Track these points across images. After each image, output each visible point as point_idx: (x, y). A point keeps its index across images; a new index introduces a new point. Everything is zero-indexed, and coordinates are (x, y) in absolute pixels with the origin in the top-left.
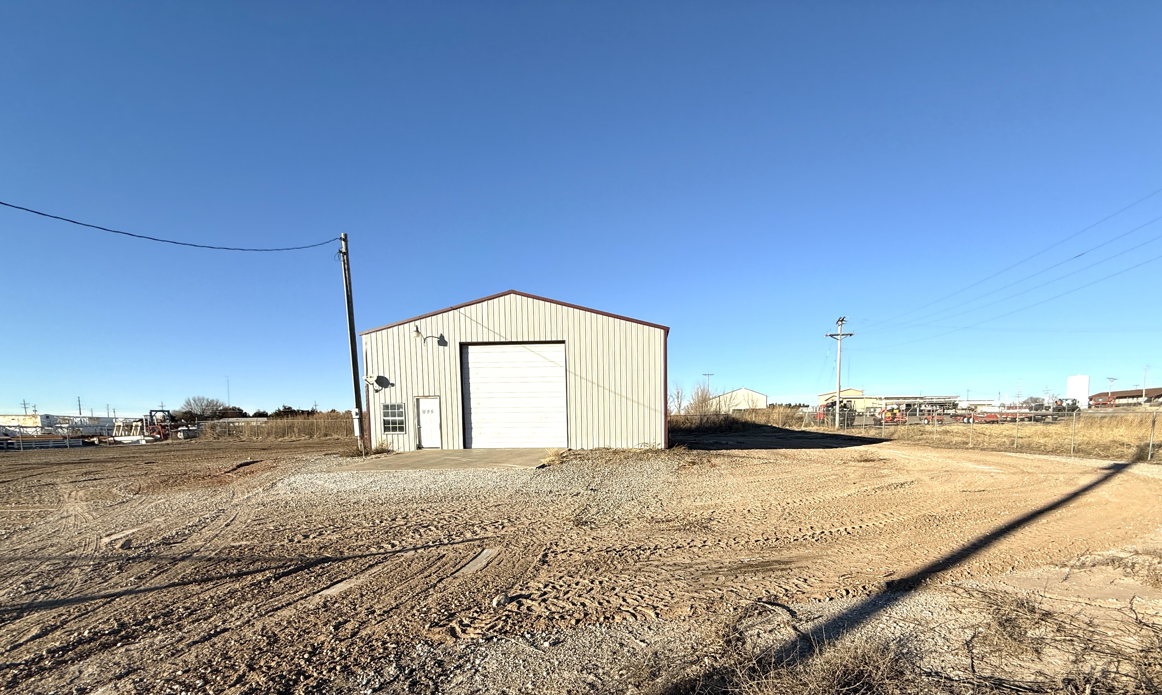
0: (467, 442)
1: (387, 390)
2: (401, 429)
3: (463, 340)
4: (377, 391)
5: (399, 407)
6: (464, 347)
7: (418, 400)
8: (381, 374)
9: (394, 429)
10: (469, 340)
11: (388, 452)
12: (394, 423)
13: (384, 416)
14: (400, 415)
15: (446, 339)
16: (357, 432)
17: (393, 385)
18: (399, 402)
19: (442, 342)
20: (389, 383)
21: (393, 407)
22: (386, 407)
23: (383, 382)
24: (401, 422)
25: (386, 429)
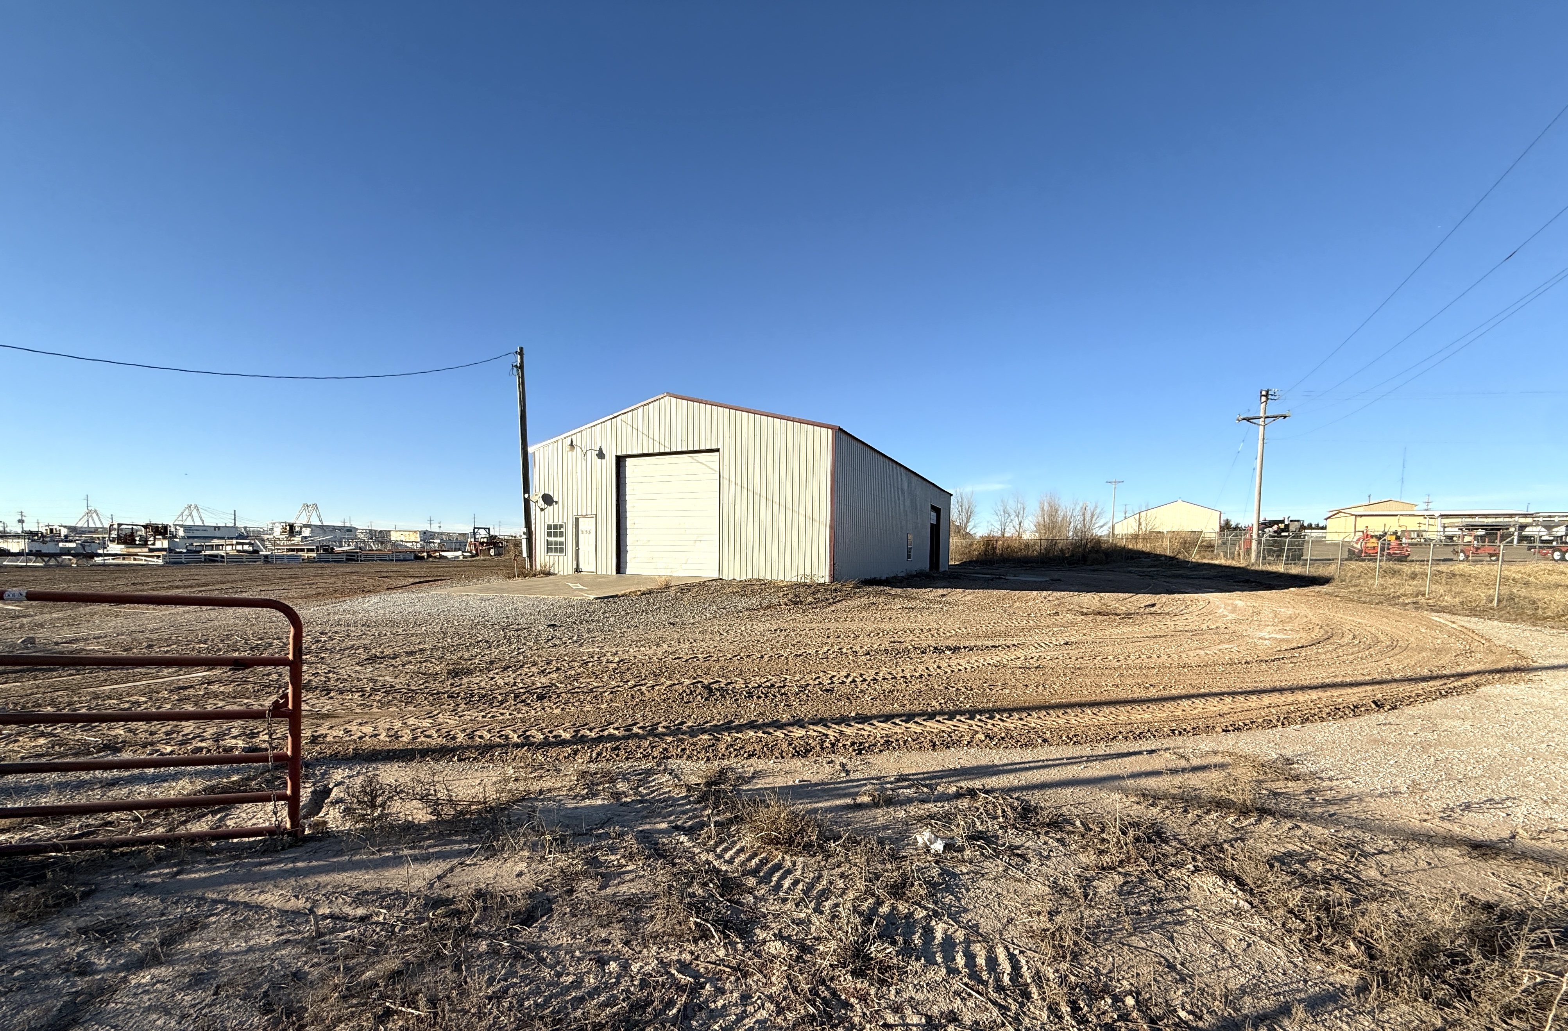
0: (620, 568)
2: (562, 551)
3: (619, 453)
4: (542, 510)
5: (561, 526)
6: (620, 461)
7: (577, 519)
8: (547, 492)
9: (556, 550)
10: (624, 453)
11: (549, 574)
12: (556, 543)
13: (549, 535)
14: (561, 534)
15: (604, 452)
16: (525, 554)
17: (557, 502)
18: (560, 523)
19: (601, 455)
20: (553, 501)
21: (555, 527)
22: (549, 527)
23: (548, 499)
24: (561, 544)
25: (549, 550)
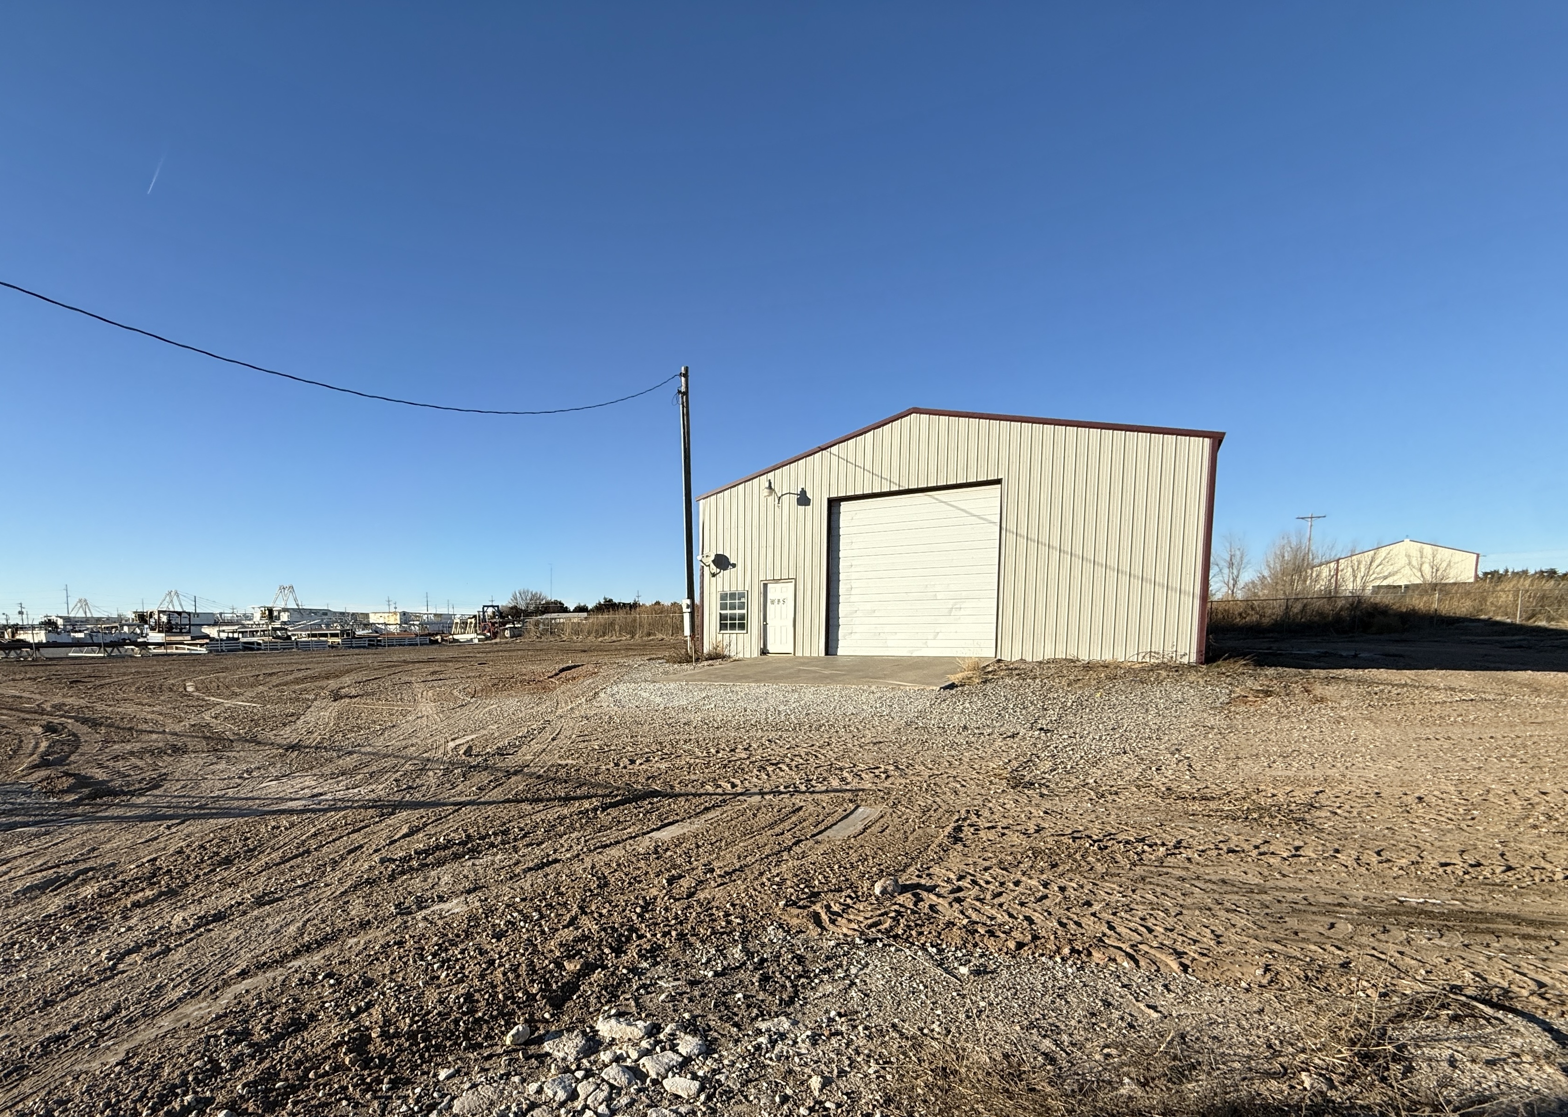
0: (831, 646)
1: (728, 571)
2: (742, 626)
3: (834, 495)
4: (714, 575)
5: (742, 595)
6: (834, 504)
7: (765, 585)
8: (720, 552)
9: (733, 626)
10: (842, 494)
11: (723, 657)
12: (733, 618)
13: (721, 609)
14: (742, 606)
15: (809, 495)
16: (687, 631)
17: (734, 566)
18: (740, 589)
19: (803, 500)
20: (729, 564)
21: (733, 596)
22: (723, 597)
23: (722, 562)
24: (742, 617)
25: (723, 627)
